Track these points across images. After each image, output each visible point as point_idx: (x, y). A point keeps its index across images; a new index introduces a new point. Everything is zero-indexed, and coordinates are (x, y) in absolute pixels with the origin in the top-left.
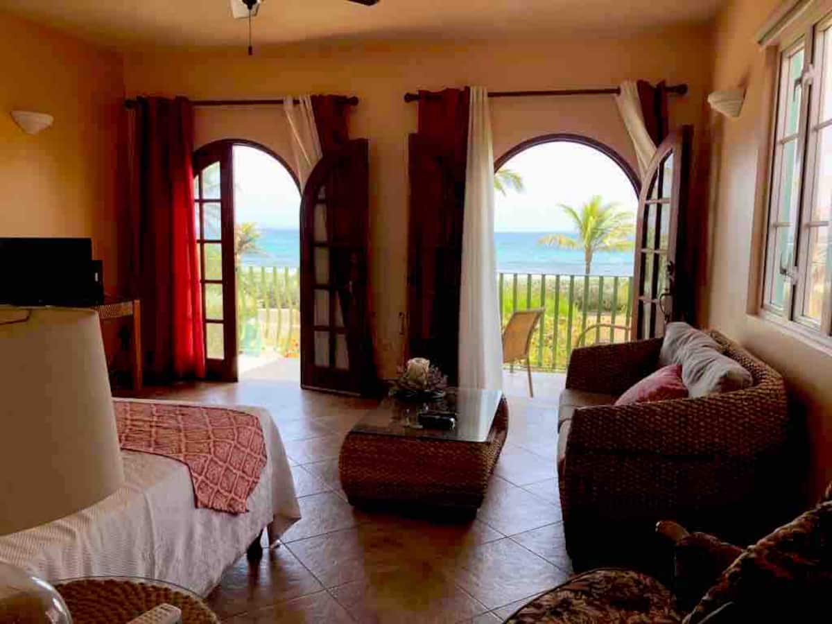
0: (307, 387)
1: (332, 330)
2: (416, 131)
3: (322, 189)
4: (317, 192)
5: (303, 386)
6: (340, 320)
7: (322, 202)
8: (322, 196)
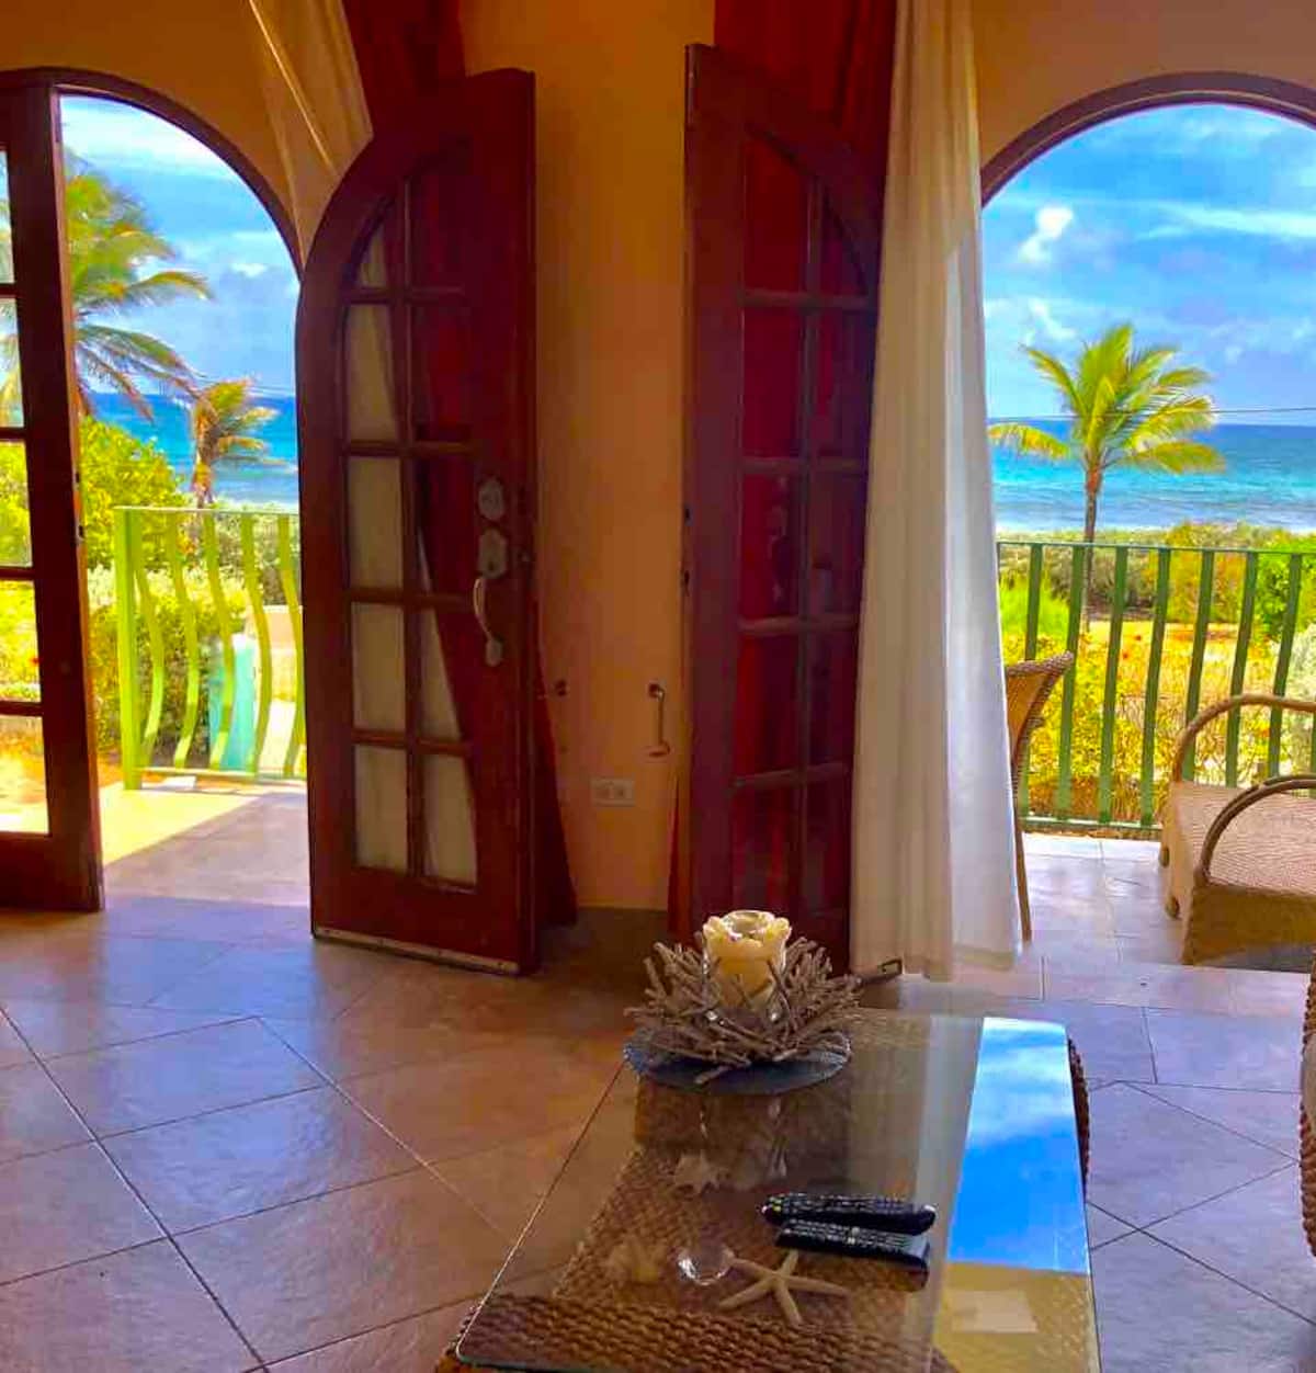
0: (334, 933)
1: (416, 745)
2: (709, 40)
3: (376, 251)
4: (356, 259)
5: (320, 931)
6: (443, 713)
7: (371, 298)
8: (373, 274)
